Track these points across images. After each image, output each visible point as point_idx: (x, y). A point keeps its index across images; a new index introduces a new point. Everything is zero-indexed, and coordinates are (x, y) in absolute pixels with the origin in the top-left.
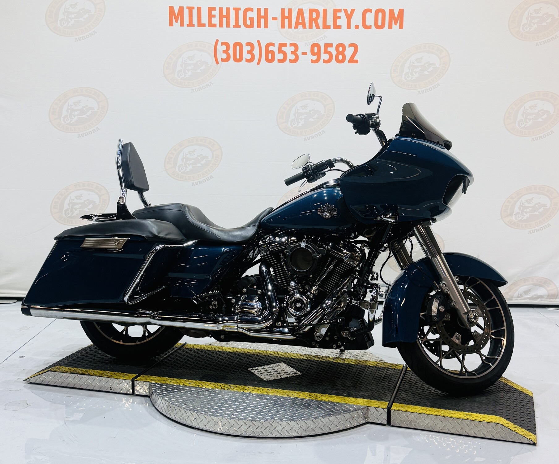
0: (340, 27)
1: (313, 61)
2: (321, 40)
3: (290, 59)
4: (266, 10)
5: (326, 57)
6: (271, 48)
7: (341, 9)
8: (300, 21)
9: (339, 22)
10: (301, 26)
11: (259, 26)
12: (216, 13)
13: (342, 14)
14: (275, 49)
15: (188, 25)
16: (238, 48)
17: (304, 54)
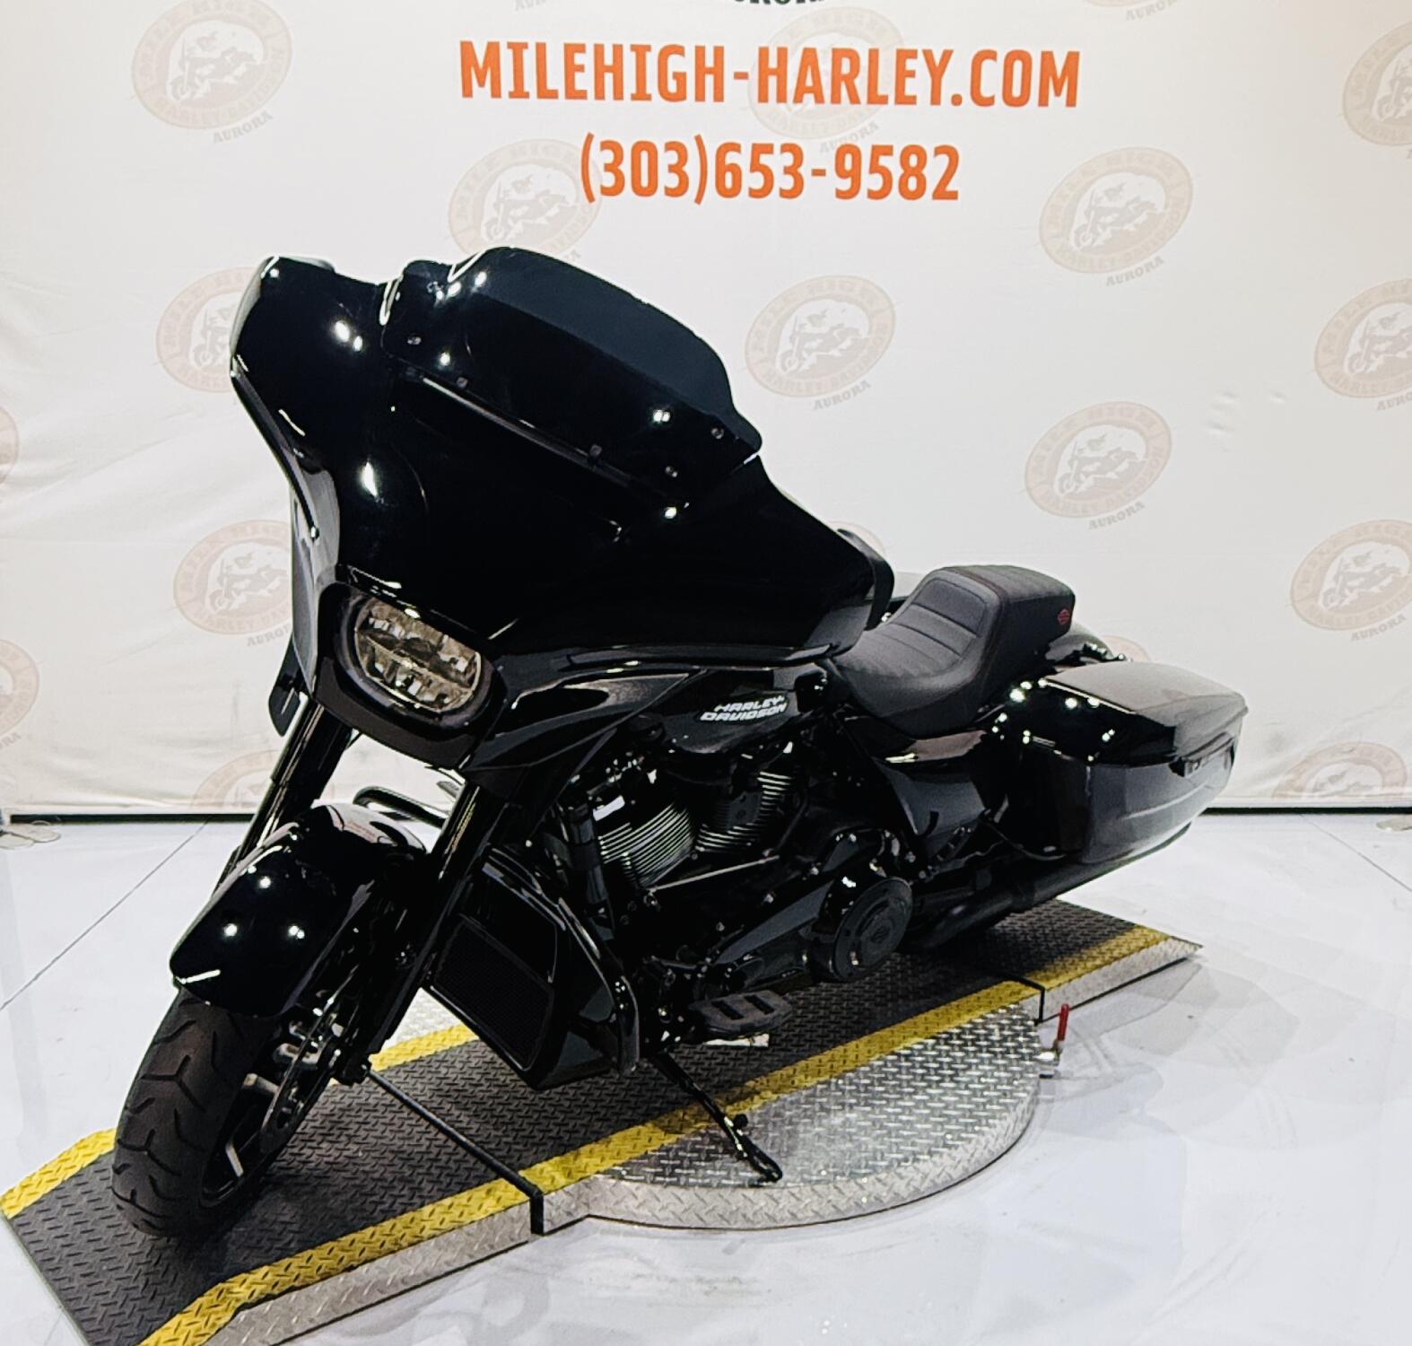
0: (912, 100)
1: (841, 195)
2: (863, 137)
3: (780, 188)
4: (719, 52)
5: (875, 182)
6: (731, 158)
7: (916, 51)
8: (809, 82)
9: (911, 87)
10: (812, 96)
11: (700, 97)
12: (586, 59)
13: (917, 65)
14: (742, 160)
15: (512, 95)
16: (645, 156)
17: (819, 173)
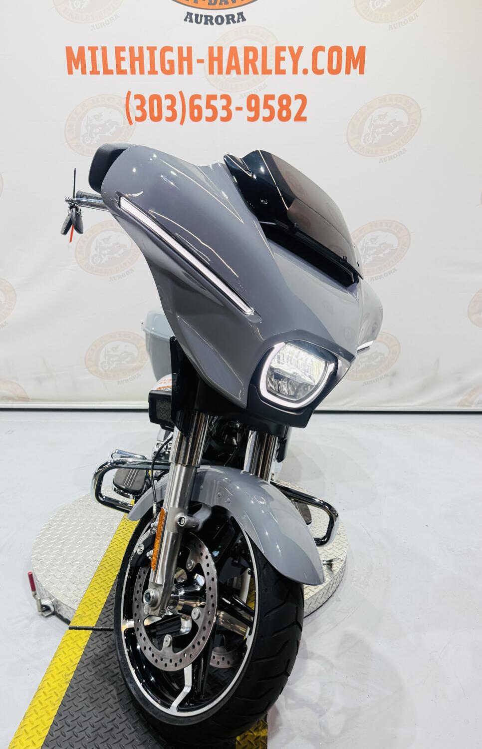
0: (283, 72)
1: (250, 119)
2: (260, 91)
3: (221, 117)
4: (189, 49)
5: (267, 113)
6: (197, 102)
7: (285, 47)
8: (233, 64)
9: (283, 65)
10: (235, 71)
11: (181, 72)
12: (126, 54)
14: (202, 103)
15: (91, 73)
16: (155, 102)
17: (239, 109)
